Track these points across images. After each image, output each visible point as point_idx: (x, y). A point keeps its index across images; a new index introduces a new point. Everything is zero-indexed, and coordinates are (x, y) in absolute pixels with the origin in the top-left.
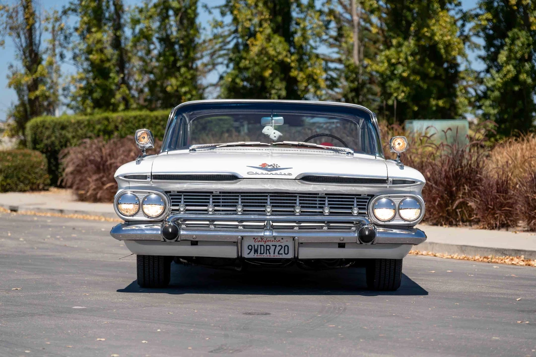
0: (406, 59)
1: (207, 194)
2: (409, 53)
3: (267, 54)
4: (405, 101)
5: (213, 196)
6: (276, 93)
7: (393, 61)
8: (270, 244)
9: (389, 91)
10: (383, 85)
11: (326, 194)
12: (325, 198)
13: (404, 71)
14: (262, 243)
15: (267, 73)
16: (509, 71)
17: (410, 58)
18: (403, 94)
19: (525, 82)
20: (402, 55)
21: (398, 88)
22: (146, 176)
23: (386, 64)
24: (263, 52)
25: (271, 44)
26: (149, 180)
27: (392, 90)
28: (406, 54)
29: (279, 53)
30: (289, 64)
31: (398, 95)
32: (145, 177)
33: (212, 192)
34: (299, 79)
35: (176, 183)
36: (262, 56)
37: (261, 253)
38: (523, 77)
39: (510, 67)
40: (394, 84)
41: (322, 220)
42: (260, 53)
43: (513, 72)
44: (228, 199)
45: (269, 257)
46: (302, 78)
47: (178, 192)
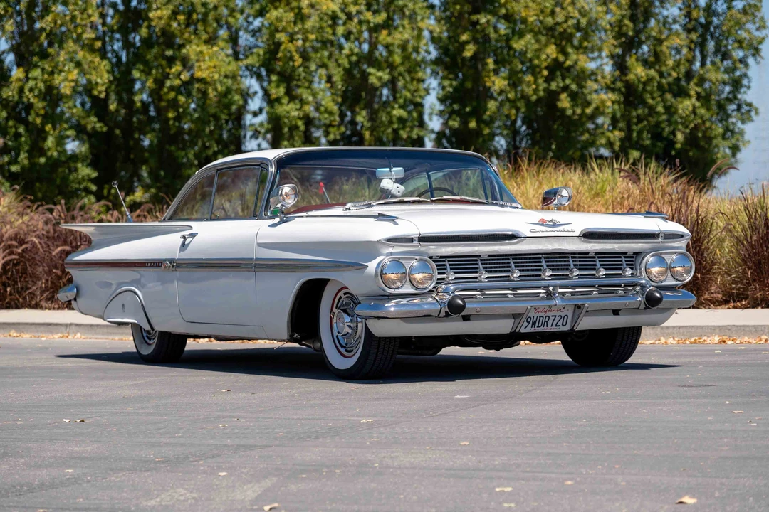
1: (475, 257)
5: (481, 260)
8: (550, 314)
11: (596, 253)
12: (594, 257)
14: (542, 314)
22: (412, 238)
26: (416, 243)
32: (411, 240)
33: (480, 256)
35: (449, 246)
37: (538, 327)
41: (592, 284)
44: (498, 263)
45: (545, 330)
47: (441, 257)
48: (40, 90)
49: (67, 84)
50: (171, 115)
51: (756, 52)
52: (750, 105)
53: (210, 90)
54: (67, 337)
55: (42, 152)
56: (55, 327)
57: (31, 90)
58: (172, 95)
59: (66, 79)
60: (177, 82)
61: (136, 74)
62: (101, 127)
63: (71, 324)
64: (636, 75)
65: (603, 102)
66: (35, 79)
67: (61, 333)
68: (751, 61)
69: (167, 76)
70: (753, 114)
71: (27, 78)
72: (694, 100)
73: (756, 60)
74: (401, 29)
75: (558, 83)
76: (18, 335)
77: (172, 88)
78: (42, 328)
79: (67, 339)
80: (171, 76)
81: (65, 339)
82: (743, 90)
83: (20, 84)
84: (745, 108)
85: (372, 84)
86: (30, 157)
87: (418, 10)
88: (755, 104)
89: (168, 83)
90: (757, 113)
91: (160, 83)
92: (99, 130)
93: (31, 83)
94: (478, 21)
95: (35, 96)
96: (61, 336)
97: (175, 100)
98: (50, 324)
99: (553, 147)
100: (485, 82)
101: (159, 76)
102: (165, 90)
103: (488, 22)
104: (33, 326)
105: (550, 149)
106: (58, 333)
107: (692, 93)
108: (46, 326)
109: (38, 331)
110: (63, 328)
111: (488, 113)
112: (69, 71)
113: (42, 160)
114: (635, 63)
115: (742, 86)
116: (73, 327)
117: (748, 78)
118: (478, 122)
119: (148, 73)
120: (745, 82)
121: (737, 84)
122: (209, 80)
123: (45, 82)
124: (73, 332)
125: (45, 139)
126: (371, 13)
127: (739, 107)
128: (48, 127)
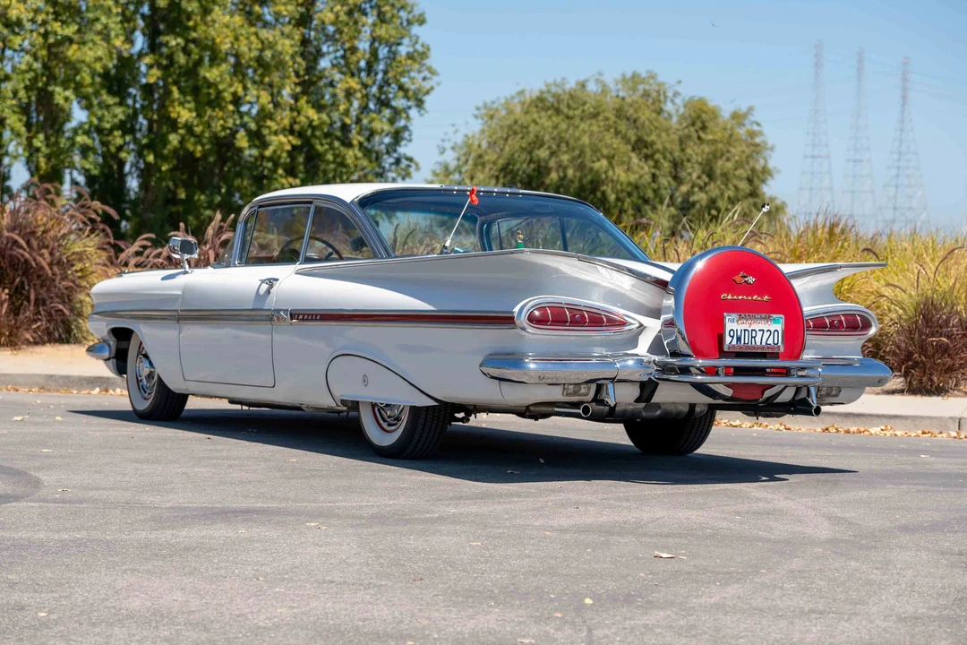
51: (420, 104)
52: (410, 160)
64: (307, 118)
65: (281, 144)
68: (413, 113)
70: (412, 170)
72: (356, 149)
73: (419, 111)
74: (90, 45)
75: (235, 120)
82: (403, 143)
84: (404, 163)
85: (57, 105)
87: (112, 26)
88: (416, 158)
90: (418, 168)
94: (167, 42)
99: (223, 190)
100: (170, 113)
103: (178, 44)
105: (219, 193)
107: (355, 142)
111: (169, 147)
114: (305, 106)
115: (403, 139)
117: (409, 130)
118: (155, 157)
120: (406, 135)
121: (397, 137)
126: (59, 24)
127: (398, 161)
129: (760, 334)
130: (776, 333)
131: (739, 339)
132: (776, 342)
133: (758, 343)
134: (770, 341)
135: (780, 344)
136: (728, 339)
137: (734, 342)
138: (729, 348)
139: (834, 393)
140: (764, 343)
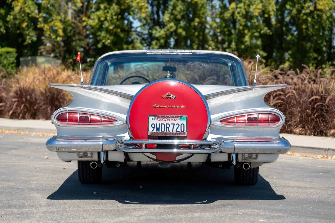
0: (112, 17)
2: (114, 14)
3: (24, 12)
4: (109, 45)
6: (30, 39)
7: (102, 19)
9: (98, 38)
10: (94, 34)
13: (110, 26)
15: (24, 25)
16: (171, 27)
17: (115, 17)
18: (109, 41)
19: (181, 34)
20: (109, 15)
21: (106, 37)
23: (97, 21)
24: (22, 10)
25: (26, 5)
27: (101, 38)
28: (112, 14)
29: (32, 12)
30: (38, 19)
31: (106, 41)
34: (45, 29)
36: (21, 13)
38: (180, 31)
39: (172, 24)
40: (103, 34)
42: (20, 11)
43: (174, 28)
46: (47, 28)
48: (243, 14)
49: (256, 10)
50: (304, 27)
53: (324, 15)
54: (327, 158)
55: (243, 43)
56: (318, 150)
57: (239, 13)
58: (305, 17)
59: (256, 8)
60: (308, 11)
61: (288, 7)
62: (269, 32)
63: (329, 149)
66: (240, 8)
67: (322, 155)
69: (303, 8)
71: (237, 8)
76: (292, 154)
77: (305, 14)
78: (308, 150)
79: (327, 159)
80: (305, 8)
81: (325, 159)
83: (233, 10)
86: (237, 45)
89: (304, 11)
91: (299, 12)
92: (268, 33)
93: (239, 10)
95: (240, 16)
96: (323, 156)
97: (306, 19)
98: (314, 148)
101: (300, 8)
102: (302, 15)
104: (302, 149)
106: (319, 154)
108: (311, 149)
109: (305, 152)
110: (323, 152)
112: (258, 4)
113: (243, 46)
116: (331, 151)
119: (293, 6)
122: (324, 10)
123: (245, 9)
124: (331, 155)
125: (244, 37)
128: (246, 31)
129: (171, 126)
130: (182, 126)
131: (158, 129)
132: (182, 130)
133: (171, 131)
134: (179, 130)
135: (185, 131)
136: (151, 129)
137: (155, 130)
138: (151, 133)
139: (254, 156)
140: (174, 131)
